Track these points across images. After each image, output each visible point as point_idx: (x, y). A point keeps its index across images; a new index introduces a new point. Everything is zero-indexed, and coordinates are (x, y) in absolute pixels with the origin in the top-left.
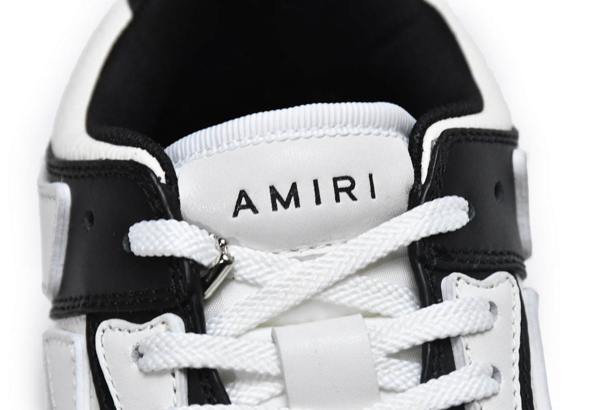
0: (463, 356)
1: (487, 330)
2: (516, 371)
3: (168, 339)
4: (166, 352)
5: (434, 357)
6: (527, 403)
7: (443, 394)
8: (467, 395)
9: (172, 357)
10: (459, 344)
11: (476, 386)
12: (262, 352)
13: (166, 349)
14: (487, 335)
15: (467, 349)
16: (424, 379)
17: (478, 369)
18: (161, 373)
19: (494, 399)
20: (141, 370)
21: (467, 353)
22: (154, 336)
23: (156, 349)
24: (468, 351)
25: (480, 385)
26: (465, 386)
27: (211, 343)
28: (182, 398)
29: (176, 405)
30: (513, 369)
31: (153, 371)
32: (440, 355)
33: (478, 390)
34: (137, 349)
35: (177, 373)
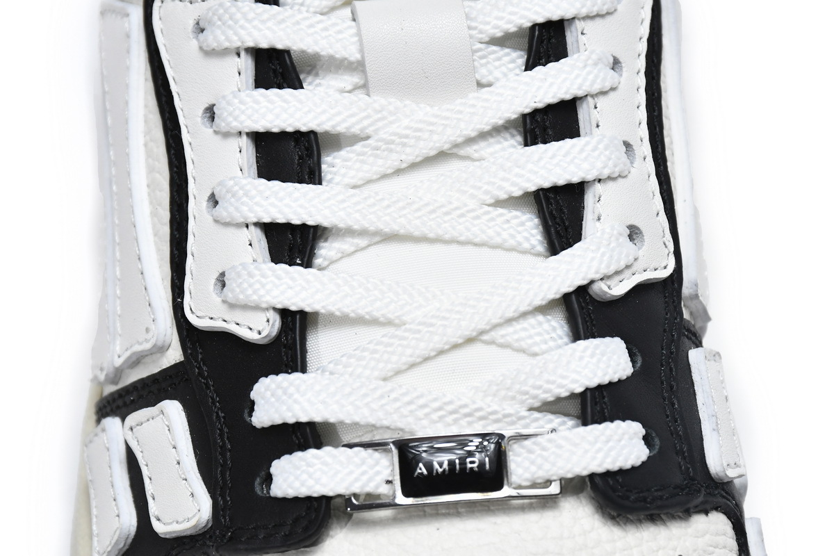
0: (577, 41)
1: (608, 13)
2: (641, 64)
3: (233, 10)
4: (229, 27)
5: (542, 42)
6: (654, 103)
7: (551, 84)
8: (579, 88)
9: (236, 34)
10: (573, 28)
11: (591, 77)
12: (340, 32)
13: (230, 22)
14: (609, 19)
15: (582, 33)
16: (529, 67)
17: (594, 57)
18: (224, 52)
19: (612, 94)
20: (201, 48)
21: (582, 39)
22: (217, 7)
23: (219, 23)
24: (583, 36)
25: (596, 77)
26: (577, 76)
27: (280, 17)
28: (247, 82)
29: (239, 91)
30: (638, 61)
31: (214, 49)
32: (550, 40)
33: (593, 82)
34: (198, 23)
35: (243, 54)
